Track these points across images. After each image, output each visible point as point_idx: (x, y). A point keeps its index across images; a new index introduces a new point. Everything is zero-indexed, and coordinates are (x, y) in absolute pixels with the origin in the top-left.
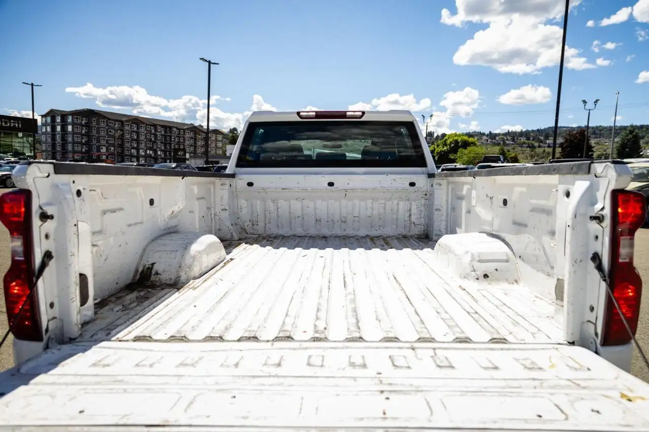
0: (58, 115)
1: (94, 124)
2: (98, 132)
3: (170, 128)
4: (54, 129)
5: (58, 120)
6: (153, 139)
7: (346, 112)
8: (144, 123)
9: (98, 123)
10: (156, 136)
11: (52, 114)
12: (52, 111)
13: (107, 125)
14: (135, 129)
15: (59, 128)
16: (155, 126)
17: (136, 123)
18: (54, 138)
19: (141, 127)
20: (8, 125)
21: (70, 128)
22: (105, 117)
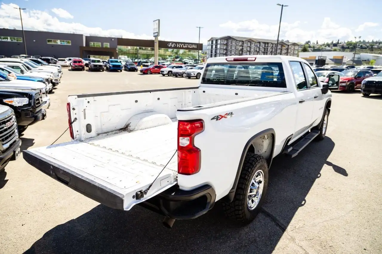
0: (214, 40)
1: (230, 43)
2: (231, 48)
3: (268, 43)
4: (212, 46)
5: (214, 42)
6: (258, 50)
7: (247, 58)
8: (254, 41)
9: (232, 43)
10: (259, 48)
11: (212, 40)
12: (212, 38)
13: (236, 44)
14: (249, 45)
15: (214, 47)
16: (259, 43)
17: (250, 42)
18: (212, 52)
19: (252, 43)
20: (192, 47)
21: (219, 46)
22: (234, 39)
